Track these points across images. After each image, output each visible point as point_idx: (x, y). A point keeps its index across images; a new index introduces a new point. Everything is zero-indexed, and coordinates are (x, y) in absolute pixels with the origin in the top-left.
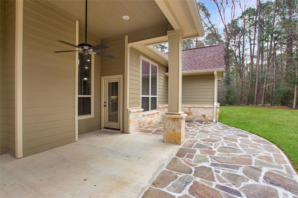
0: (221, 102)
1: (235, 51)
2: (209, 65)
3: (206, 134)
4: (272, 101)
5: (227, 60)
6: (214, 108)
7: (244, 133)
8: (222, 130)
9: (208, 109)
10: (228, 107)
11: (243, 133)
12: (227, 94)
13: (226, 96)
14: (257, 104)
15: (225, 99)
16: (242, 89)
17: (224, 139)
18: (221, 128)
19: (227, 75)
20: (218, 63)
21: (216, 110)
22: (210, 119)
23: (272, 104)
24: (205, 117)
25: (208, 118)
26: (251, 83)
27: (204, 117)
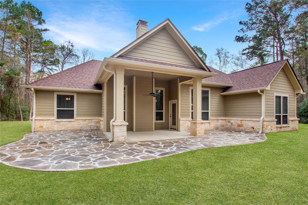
9: (256, 122)
21: (263, 123)
24: (253, 129)
25: (256, 130)
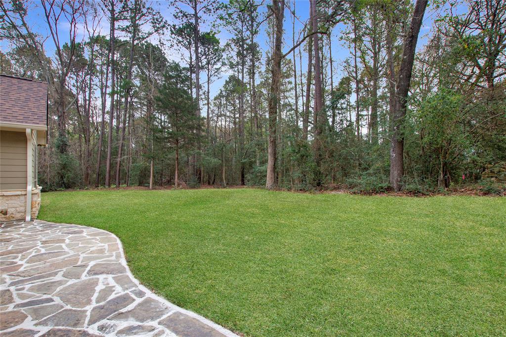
0: (49, 183)
1: (78, 94)
2: (13, 115)
3: (5, 244)
4: (128, 180)
5: (60, 109)
6: (26, 194)
7: (79, 228)
8: (42, 231)
9: (13, 198)
10: (63, 192)
11: (77, 229)
12: (61, 169)
13: (58, 173)
14: (109, 186)
15: (57, 180)
16: (88, 161)
17: (42, 244)
18: (40, 229)
19: (61, 135)
20: (34, 113)
21: (32, 199)
22: (18, 216)
23: (129, 184)
25: (13, 216)
26: (101, 153)
27: (4, 214)
